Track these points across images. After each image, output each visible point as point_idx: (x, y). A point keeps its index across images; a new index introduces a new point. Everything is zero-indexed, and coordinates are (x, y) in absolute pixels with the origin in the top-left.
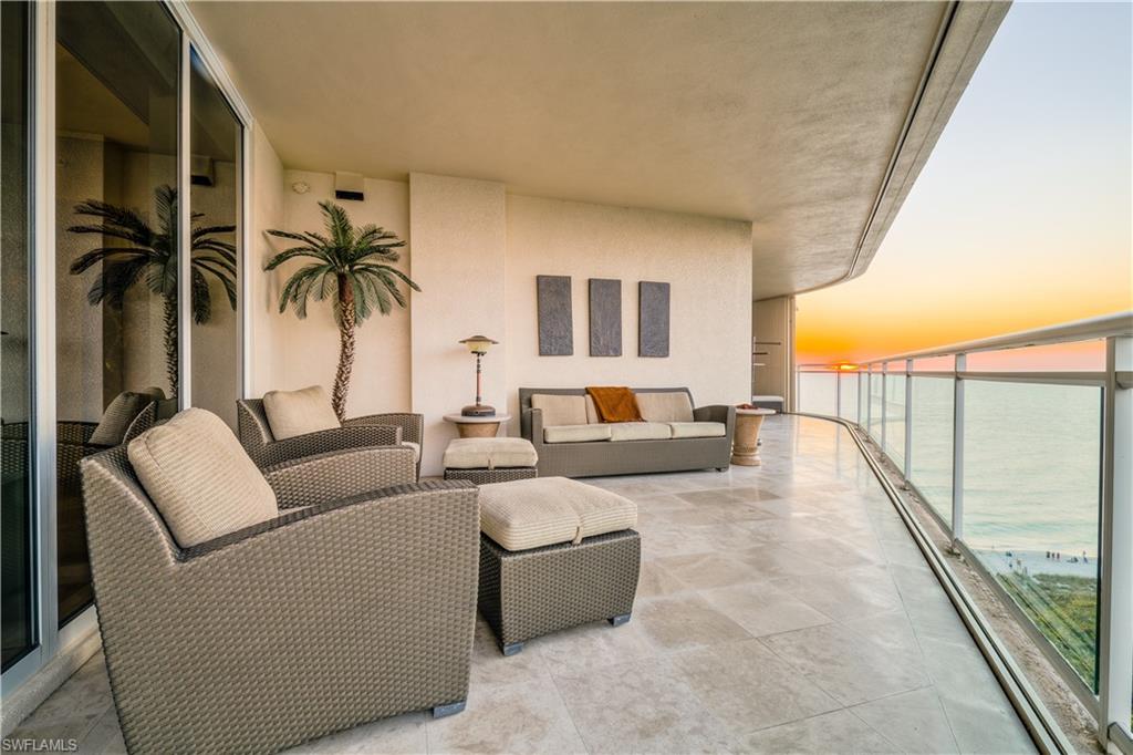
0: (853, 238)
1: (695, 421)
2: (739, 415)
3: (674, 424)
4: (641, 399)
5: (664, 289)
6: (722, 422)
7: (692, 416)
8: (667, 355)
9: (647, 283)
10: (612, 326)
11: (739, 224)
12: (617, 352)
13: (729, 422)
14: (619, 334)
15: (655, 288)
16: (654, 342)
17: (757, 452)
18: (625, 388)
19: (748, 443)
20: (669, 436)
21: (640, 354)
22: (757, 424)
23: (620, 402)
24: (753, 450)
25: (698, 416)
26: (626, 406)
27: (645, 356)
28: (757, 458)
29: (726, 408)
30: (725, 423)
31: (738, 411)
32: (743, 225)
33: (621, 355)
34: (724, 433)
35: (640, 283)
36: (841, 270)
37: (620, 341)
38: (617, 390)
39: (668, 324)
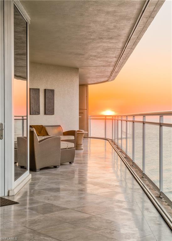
2: (78, 133)
4: (48, 129)
5: (52, 91)
6: (73, 135)
7: (63, 134)
8: (53, 114)
9: (47, 89)
10: (37, 105)
11: (75, 69)
12: (38, 113)
13: (75, 135)
14: (39, 107)
15: (50, 91)
16: (49, 110)
17: (82, 146)
18: (42, 126)
19: (79, 143)
21: (45, 114)
22: (82, 136)
23: (42, 130)
24: (81, 145)
26: (44, 131)
27: (47, 115)
28: (82, 147)
29: (75, 131)
31: (78, 132)
33: (40, 114)
34: (74, 139)
35: (45, 90)
36: (106, 79)
37: (39, 109)
38: (40, 126)
39: (54, 103)
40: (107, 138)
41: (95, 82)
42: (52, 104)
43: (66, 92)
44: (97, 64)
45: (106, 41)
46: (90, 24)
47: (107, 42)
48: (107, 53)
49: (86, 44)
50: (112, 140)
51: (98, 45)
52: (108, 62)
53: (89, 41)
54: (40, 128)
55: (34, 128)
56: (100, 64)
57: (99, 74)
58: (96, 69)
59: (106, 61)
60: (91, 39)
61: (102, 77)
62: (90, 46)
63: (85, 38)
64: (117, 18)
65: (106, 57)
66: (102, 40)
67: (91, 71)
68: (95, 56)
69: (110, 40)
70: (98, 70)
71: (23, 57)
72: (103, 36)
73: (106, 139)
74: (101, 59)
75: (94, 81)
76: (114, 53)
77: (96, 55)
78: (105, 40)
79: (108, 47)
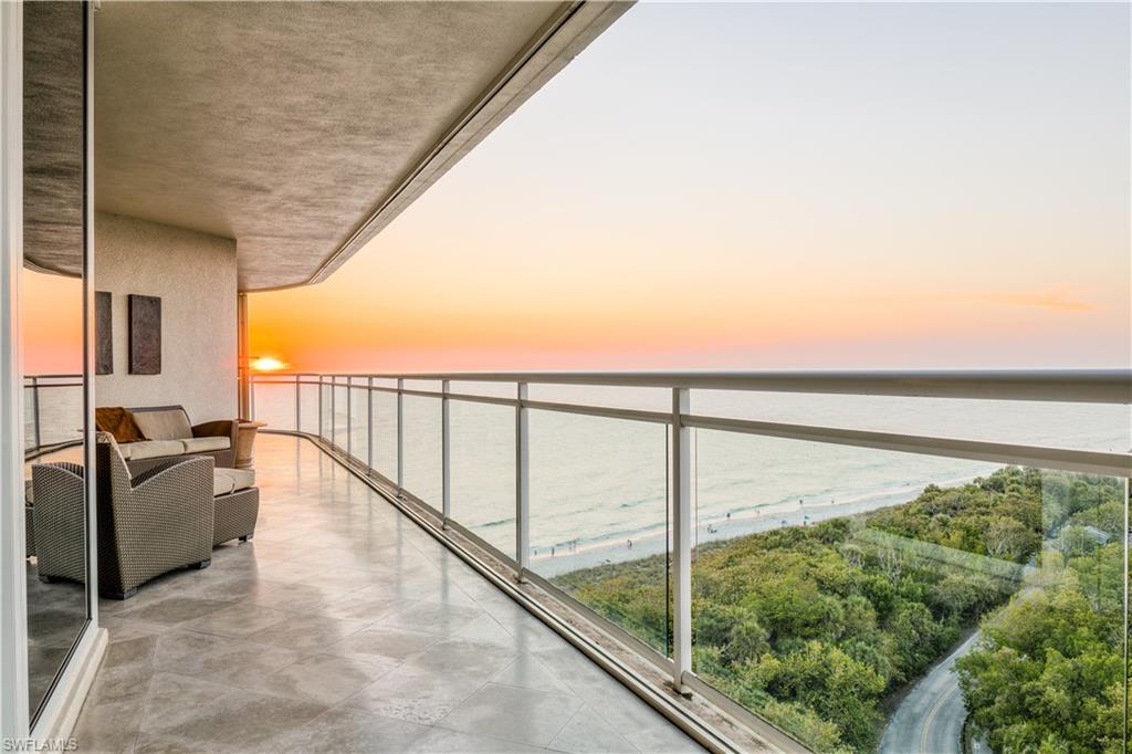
0: (319, 261)
1: (194, 437)
2: (241, 429)
3: (185, 440)
4: (141, 419)
5: (155, 302)
6: (226, 435)
7: (191, 434)
8: (159, 372)
9: (138, 296)
10: (102, 343)
11: (225, 241)
12: (109, 369)
13: (233, 435)
14: (110, 350)
15: (147, 303)
16: (144, 359)
18: (121, 408)
19: (244, 455)
20: (183, 452)
21: (130, 371)
22: (253, 437)
23: (120, 423)
25: (200, 432)
26: (127, 426)
27: (139, 373)
29: (231, 423)
30: (230, 436)
31: (240, 425)
32: (229, 243)
33: (112, 373)
34: (229, 446)
35: (130, 297)
36: (304, 278)
37: (111, 357)
38: (112, 410)
39: (159, 340)
40: (301, 430)
41: (271, 285)
42: (154, 341)
43: (199, 306)
44: (298, 228)
45: (364, 143)
46: (342, 54)
47: (364, 146)
48: (344, 191)
49: (292, 150)
50: (319, 437)
51: (332, 157)
52: (333, 223)
53: (310, 135)
54: (112, 417)
55: (109, 434)
56: (307, 228)
57: (289, 262)
58: (288, 244)
59: (329, 222)
60: (318, 129)
61: (292, 271)
62: (301, 158)
63: (298, 122)
64: (453, 40)
65: (337, 206)
66: (353, 136)
67: (270, 251)
68: (303, 200)
69: (379, 142)
70: (291, 249)
71: (41, 184)
72: (365, 119)
73: (298, 435)
74: (319, 213)
75: (266, 282)
76: (367, 194)
77: (306, 197)
78: (361, 140)
79: (360, 167)
